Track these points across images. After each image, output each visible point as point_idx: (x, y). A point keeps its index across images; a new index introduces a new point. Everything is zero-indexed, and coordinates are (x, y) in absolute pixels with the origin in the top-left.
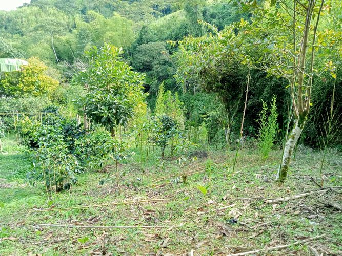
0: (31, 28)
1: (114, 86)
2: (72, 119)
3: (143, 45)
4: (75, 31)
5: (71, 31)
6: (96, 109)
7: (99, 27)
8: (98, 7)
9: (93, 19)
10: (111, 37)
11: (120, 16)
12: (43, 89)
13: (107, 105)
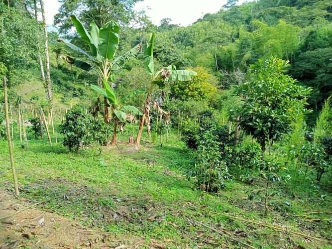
0: (201, 40)
1: (274, 99)
2: (223, 124)
3: (307, 52)
4: (237, 41)
5: (233, 41)
6: (251, 120)
7: (261, 35)
8: (263, 16)
9: (256, 28)
10: (272, 45)
11: (285, 23)
12: (204, 94)
13: (263, 118)
